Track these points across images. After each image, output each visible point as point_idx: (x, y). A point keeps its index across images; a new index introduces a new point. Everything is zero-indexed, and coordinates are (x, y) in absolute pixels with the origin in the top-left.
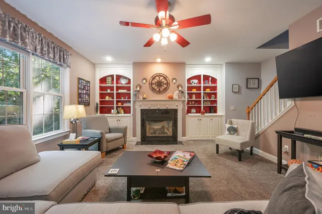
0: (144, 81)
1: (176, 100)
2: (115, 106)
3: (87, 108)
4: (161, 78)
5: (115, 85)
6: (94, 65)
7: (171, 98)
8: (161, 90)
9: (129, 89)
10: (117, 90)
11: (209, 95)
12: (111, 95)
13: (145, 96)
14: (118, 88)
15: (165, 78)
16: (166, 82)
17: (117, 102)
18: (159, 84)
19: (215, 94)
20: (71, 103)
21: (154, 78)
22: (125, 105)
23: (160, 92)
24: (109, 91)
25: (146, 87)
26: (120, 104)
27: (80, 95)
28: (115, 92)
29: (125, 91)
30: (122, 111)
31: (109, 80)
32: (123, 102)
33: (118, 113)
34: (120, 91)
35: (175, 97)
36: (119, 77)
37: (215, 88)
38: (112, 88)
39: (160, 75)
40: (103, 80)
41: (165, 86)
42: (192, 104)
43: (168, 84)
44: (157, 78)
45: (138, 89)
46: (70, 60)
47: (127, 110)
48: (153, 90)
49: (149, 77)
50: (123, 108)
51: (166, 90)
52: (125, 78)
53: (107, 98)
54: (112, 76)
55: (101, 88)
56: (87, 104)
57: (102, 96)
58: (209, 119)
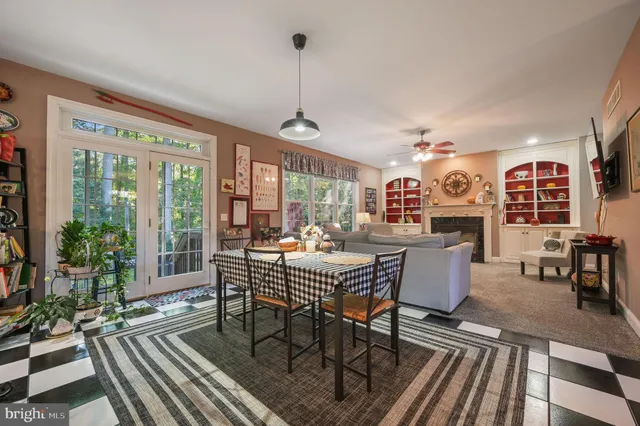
0: (435, 183)
1: (479, 205)
2: (403, 214)
3: (373, 216)
4: (459, 176)
5: (402, 189)
6: (380, 171)
7: (472, 202)
8: (459, 192)
9: (418, 192)
10: (405, 196)
11: (553, 194)
12: (399, 201)
13: (436, 201)
14: (406, 193)
15: (464, 176)
16: (465, 181)
17: (406, 209)
18: (457, 184)
19: (566, 191)
20: (361, 211)
21: (448, 178)
22: (414, 213)
23: (457, 195)
24: (396, 197)
25: (438, 190)
26: (408, 212)
27: (367, 204)
28: (402, 198)
29: (414, 196)
30: (411, 220)
31: (396, 184)
32: (412, 209)
33: (406, 222)
34: (409, 196)
35: (479, 200)
36: (407, 180)
37: (566, 181)
38: (399, 194)
39: (456, 173)
40: (390, 185)
41: (465, 186)
42: (517, 209)
43: (469, 184)
44: (453, 177)
45: (427, 193)
46: (359, 174)
47: (417, 219)
48: (448, 192)
49: (441, 178)
50: (412, 216)
51: (465, 191)
52: (415, 180)
53: (395, 205)
54: (399, 180)
55: (388, 194)
56: (373, 212)
57: (389, 203)
58: (545, 232)
